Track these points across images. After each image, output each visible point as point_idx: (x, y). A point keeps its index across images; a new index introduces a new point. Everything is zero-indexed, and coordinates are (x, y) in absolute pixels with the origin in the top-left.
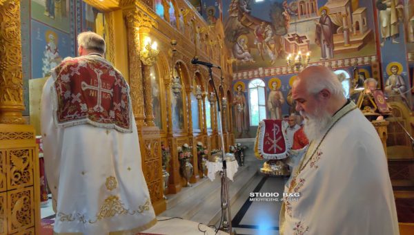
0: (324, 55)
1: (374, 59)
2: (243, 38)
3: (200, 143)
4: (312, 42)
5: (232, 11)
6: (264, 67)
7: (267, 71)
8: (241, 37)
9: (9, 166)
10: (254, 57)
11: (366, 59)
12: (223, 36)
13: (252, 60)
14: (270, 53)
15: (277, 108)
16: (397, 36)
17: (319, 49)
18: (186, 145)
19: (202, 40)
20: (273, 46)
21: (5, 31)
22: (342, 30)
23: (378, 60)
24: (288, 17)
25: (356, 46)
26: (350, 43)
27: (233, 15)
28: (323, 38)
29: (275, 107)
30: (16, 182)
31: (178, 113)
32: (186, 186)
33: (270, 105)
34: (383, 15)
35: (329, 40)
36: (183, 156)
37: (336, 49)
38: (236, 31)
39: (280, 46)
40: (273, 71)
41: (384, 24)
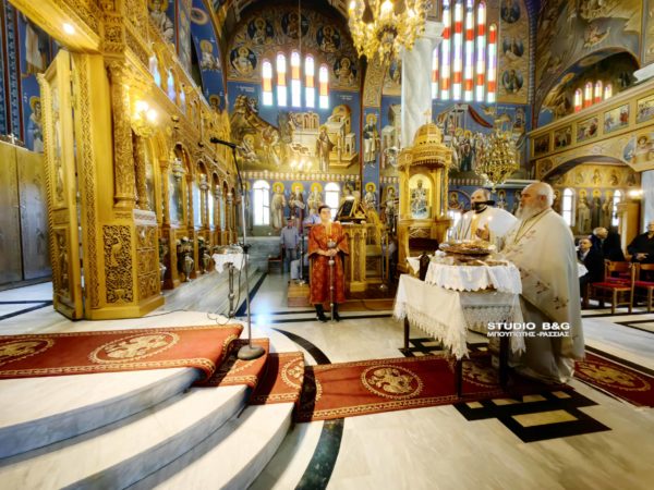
0: (321, 169)
1: (358, 177)
2: (249, 138)
3: (202, 238)
4: (313, 155)
5: (239, 107)
6: (270, 170)
7: (272, 175)
8: (247, 136)
10: (260, 159)
11: (352, 177)
12: (229, 130)
13: (257, 161)
14: (275, 157)
15: (280, 211)
16: (374, 161)
17: (318, 162)
18: (186, 239)
19: (206, 127)
20: (278, 151)
22: (337, 149)
23: (361, 178)
24: (294, 127)
25: (346, 165)
26: (342, 161)
27: (240, 111)
28: (321, 153)
29: (277, 209)
31: (176, 203)
32: (186, 281)
33: (274, 208)
34: (367, 142)
35: (326, 156)
36: (182, 249)
37: (331, 164)
38: (243, 128)
39: (285, 153)
40: (277, 175)
41: (367, 151)
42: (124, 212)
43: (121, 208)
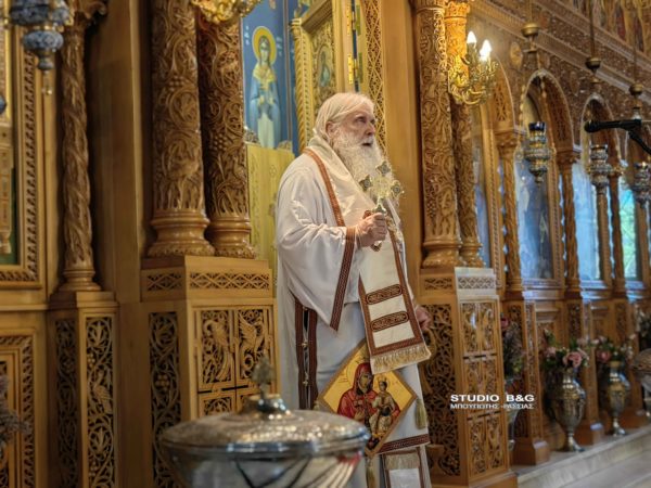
9: (238, 341)
21: (219, 73)
30: (247, 373)
42: (439, 276)
43: (435, 268)
